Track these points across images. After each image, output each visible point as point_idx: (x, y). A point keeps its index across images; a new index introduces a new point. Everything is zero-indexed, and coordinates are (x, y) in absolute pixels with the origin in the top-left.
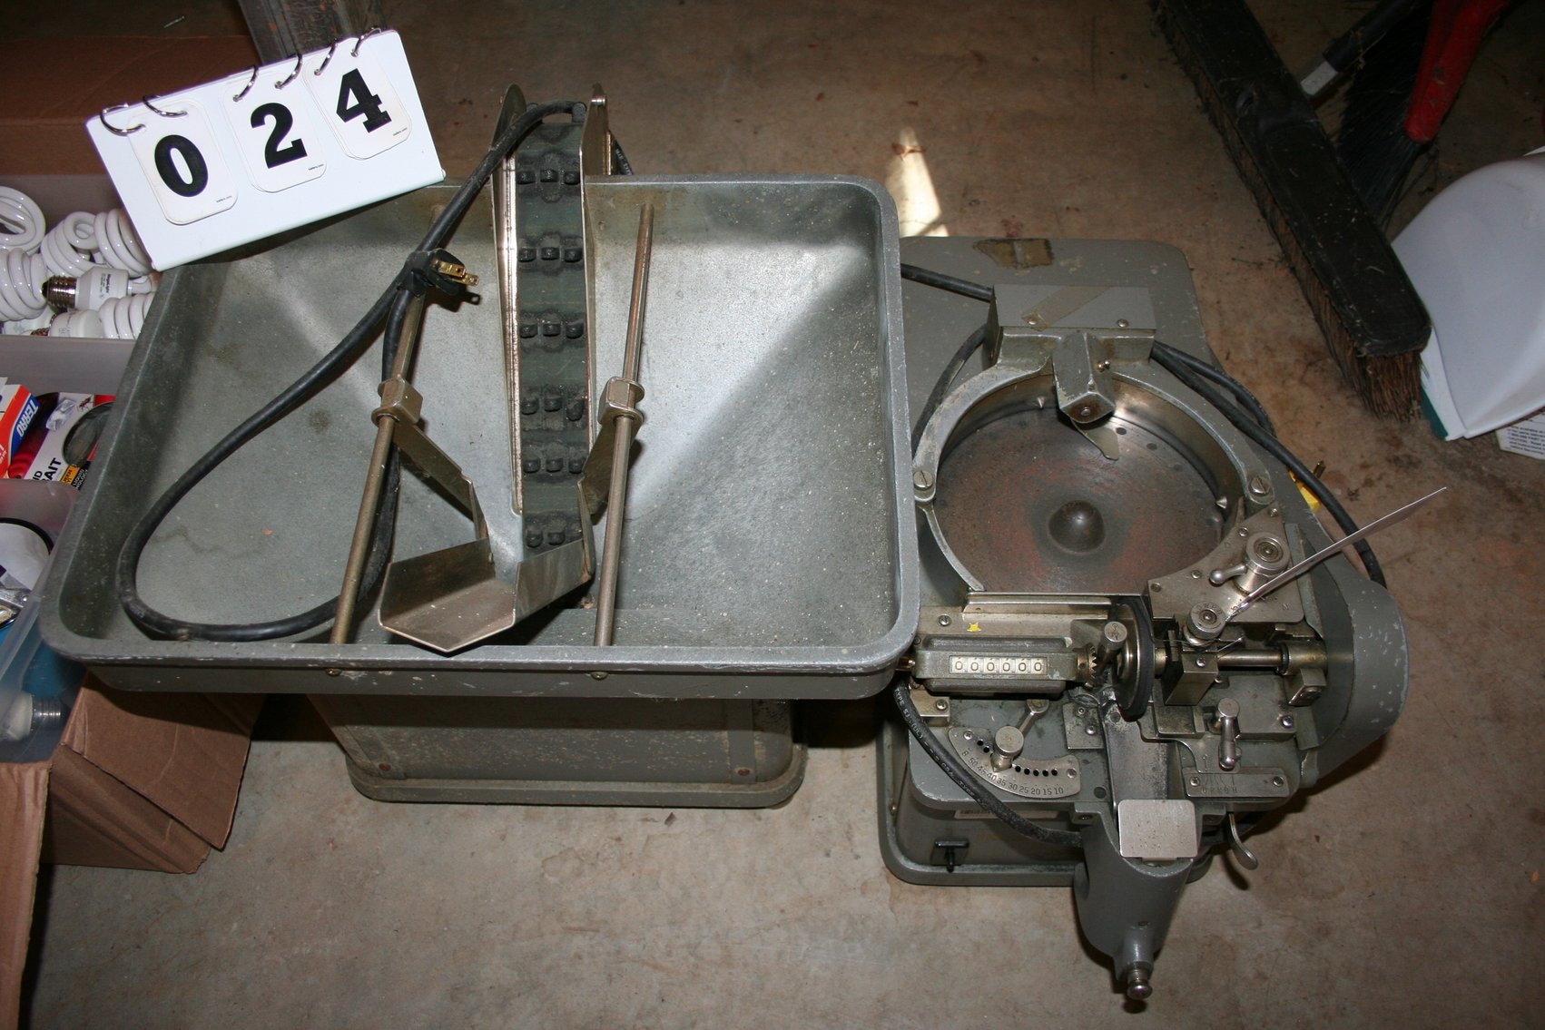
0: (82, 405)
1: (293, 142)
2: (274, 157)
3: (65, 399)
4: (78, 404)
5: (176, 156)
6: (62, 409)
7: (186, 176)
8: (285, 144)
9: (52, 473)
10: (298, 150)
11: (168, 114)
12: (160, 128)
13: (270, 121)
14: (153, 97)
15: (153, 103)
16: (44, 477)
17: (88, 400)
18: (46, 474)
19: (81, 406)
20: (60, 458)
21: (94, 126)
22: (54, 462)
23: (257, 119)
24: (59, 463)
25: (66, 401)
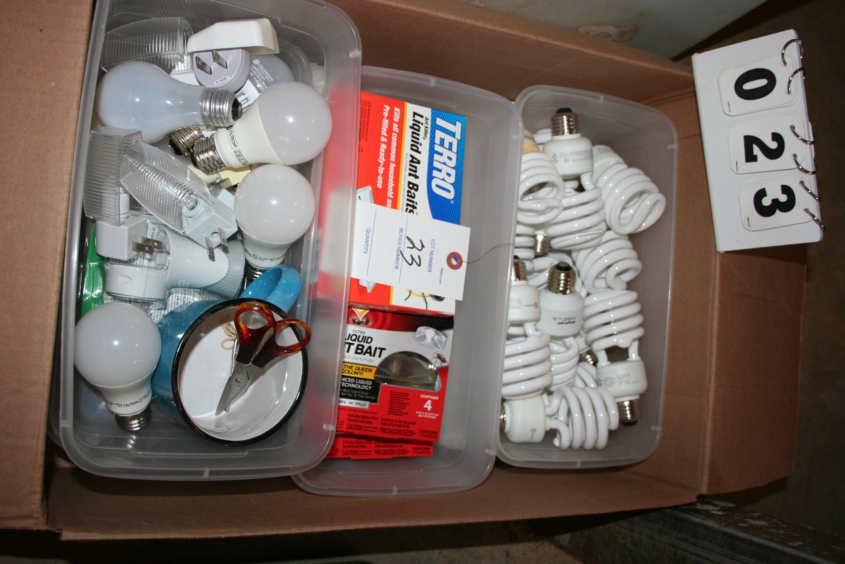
0: (439, 357)
1: (756, 156)
2: (750, 141)
3: (446, 336)
4: (440, 352)
5: (762, 82)
6: (436, 337)
7: (748, 86)
8: (756, 150)
9: (370, 353)
10: (750, 157)
11: (790, 82)
12: (782, 75)
13: (773, 145)
14: (804, 74)
15: (800, 74)
16: (366, 346)
17: (444, 361)
18: (370, 348)
19: (438, 355)
20: (385, 355)
21: (791, 34)
22: (382, 349)
23: (776, 137)
24: (380, 356)
25: (444, 338)
